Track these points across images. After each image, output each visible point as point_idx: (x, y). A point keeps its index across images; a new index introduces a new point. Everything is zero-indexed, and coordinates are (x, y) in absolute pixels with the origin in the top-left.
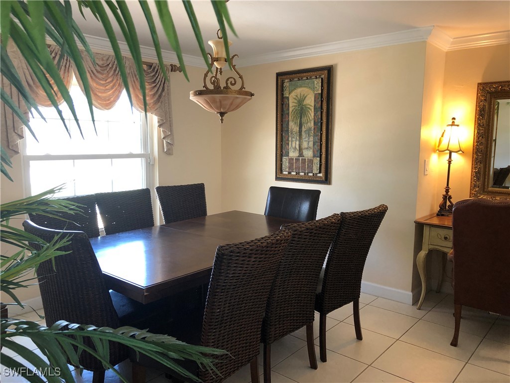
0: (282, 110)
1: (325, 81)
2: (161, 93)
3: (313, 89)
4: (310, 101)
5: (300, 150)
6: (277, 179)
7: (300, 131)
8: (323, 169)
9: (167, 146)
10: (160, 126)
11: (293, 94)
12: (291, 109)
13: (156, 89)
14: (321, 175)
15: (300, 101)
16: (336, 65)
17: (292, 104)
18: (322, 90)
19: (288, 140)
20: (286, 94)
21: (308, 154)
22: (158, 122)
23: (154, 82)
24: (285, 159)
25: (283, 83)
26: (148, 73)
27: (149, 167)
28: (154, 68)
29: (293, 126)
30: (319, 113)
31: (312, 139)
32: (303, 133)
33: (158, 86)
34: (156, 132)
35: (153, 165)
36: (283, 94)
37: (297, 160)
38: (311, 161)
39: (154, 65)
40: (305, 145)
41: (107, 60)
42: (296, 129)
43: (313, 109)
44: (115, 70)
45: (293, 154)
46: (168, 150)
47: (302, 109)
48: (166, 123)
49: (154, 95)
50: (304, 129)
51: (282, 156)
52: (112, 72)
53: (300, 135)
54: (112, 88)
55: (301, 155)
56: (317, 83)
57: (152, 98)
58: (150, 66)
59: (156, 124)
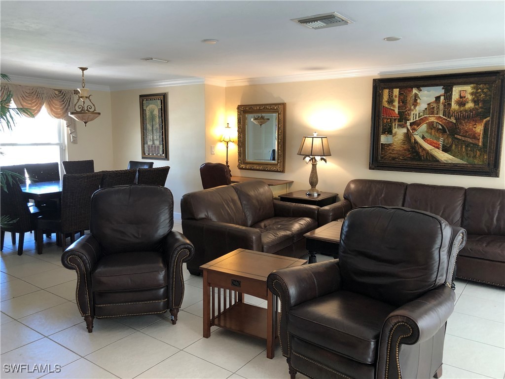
0: (143, 117)
1: (163, 102)
2: (68, 107)
3: (157, 106)
4: (156, 112)
5: (153, 141)
6: (143, 158)
7: (153, 130)
8: (164, 152)
9: (73, 138)
10: (67, 127)
11: (148, 108)
12: (147, 117)
13: (64, 105)
14: (163, 155)
15: (152, 112)
16: (168, 93)
17: (148, 113)
18: (162, 107)
19: (147, 135)
20: (145, 108)
21: (157, 143)
22: (67, 124)
23: (63, 101)
24: (146, 146)
25: (143, 101)
26: (59, 96)
27: (62, 151)
28: (63, 93)
29: (149, 127)
30: (161, 119)
31: (158, 134)
32: (154, 131)
33: (65, 103)
34: (66, 130)
35: (65, 150)
36: (143, 108)
37: (152, 146)
38: (158, 147)
39: (63, 91)
40: (155, 138)
41: (33, 89)
42: (151, 128)
43: (158, 116)
44: (37, 95)
45: (150, 143)
46: (74, 140)
47: (153, 117)
48: (71, 124)
49: (63, 108)
50: (154, 129)
51: (144, 144)
52: (36, 96)
53: (153, 132)
54: (36, 105)
55: (154, 143)
56: (159, 102)
57: (61, 111)
58: (60, 91)
59: (65, 125)
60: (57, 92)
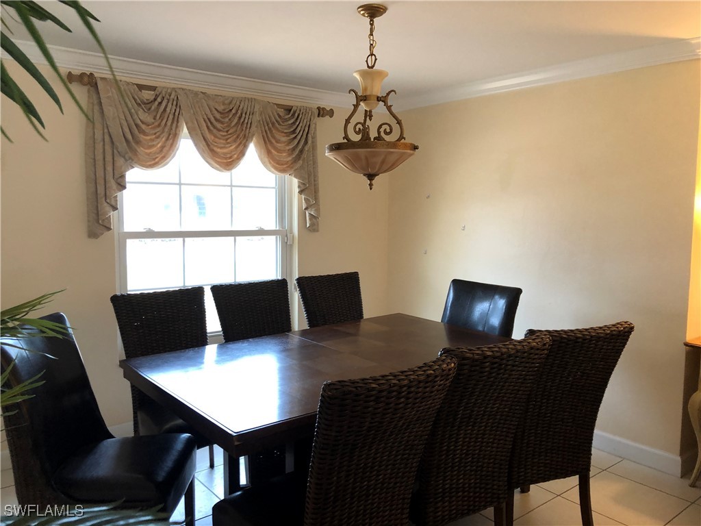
2: (303, 147)
9: (310, 219)
10: (301, 192)
13: (296, 141)
22: (299, 187)
23: (294, 132)
26: (286, 120)
27: (286, 248)
28: (295, 113)
33: (299, 137)
34: (296, 201)
35: (291, 246)
39: (294, 109)
41: (230, 103)
44: (240, 118)
46: (312, 225)
48: (309, 188)
49: (294, 149)
52: (236, 120)
54: (235, 141)
57: (290, 155)
58: (288, 109)
59: (296, 190)
60: (281, 112)
